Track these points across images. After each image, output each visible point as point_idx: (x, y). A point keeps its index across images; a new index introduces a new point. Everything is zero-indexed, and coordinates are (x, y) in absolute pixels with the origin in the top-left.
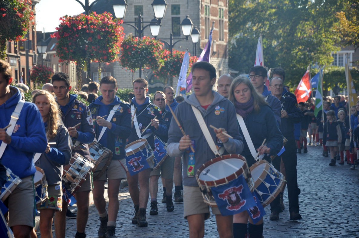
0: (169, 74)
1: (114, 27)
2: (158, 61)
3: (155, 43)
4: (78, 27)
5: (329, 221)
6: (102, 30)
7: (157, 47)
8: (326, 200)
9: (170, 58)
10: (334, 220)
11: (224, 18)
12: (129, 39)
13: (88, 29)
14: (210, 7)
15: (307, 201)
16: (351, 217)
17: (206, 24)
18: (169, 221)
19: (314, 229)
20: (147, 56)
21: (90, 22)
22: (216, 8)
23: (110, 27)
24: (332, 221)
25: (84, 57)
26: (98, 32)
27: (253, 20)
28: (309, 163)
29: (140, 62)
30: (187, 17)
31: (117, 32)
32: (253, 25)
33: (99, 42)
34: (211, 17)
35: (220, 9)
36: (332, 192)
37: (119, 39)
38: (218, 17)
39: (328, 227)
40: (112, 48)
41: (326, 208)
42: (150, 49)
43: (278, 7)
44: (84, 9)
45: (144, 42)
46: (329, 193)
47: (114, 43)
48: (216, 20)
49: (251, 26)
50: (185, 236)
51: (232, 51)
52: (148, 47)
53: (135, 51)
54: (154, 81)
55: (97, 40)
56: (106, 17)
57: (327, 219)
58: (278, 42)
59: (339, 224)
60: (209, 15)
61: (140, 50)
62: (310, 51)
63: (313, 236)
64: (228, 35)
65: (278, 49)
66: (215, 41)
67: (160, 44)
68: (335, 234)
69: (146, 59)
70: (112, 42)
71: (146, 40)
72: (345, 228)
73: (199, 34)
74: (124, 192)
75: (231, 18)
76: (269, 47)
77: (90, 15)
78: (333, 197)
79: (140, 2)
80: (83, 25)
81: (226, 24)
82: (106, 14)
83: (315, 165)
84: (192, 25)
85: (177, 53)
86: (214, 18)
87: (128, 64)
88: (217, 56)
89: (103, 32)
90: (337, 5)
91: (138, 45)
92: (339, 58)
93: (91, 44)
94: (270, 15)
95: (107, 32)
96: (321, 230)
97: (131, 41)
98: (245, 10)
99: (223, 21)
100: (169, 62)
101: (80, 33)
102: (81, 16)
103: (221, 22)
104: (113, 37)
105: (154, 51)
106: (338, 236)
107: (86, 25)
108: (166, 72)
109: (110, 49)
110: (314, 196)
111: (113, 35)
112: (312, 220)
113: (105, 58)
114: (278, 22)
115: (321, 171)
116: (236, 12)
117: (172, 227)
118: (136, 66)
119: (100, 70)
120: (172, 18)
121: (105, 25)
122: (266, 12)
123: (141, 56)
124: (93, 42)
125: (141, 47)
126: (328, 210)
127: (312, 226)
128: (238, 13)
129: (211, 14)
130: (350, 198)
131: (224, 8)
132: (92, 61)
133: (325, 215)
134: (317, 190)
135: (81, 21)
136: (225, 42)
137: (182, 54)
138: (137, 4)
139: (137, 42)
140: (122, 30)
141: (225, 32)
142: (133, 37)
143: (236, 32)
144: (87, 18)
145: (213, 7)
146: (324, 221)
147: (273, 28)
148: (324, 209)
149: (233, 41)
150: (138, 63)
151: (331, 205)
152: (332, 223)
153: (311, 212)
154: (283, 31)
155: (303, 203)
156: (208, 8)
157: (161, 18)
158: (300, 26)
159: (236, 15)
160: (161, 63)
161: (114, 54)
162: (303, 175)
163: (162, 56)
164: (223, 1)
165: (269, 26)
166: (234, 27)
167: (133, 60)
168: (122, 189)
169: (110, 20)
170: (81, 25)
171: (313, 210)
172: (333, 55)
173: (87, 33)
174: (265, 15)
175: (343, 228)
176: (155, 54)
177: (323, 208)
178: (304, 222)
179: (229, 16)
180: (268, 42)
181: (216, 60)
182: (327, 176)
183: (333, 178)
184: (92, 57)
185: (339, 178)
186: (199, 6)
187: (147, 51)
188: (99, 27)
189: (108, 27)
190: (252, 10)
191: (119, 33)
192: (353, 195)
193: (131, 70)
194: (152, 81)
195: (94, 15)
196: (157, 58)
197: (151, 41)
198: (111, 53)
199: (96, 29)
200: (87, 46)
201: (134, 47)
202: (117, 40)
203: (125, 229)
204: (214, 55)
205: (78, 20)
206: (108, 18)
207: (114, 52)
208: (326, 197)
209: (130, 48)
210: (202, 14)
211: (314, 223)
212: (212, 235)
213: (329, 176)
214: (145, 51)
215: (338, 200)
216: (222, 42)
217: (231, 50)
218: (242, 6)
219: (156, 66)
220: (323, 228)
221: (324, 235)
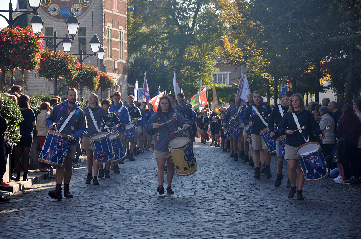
0: (79, 85)
1: (35, 40)
2: (72, 72)
3: (68, 56)
4: (3, 38)
5: (230, 203)
6: (24, 42)
7: (71, 60)
8: (223, 187)
9: (81, 71)
10: (233, 202)
11: (124, 40)
12: (46, 52)
13: (12, 41)
14: (112, 30)
15: (208, 188)
16: (247, 200)
17: (108, 44)
18: (92, 204)
19: (218, 209)
20: (62, 67)
21: (14, 34)
22: (117, 31)
23: (32, 39)
24: (232, 203)
25: (8, 65)
26: (22, 44)
27: (148, 43)
28: (202, 160)
29: (56, 73)
30: (95, 36)
31: (38, 44)
32: (148, 47)
33: (22, 52)
34: (113, 39)
35: (120, 32)
36: (227, 182)
37: (40, 50)
38: (119, 39)
39: (230, 207)
40: (34, 57)
41: (224, 194)
42: (65, 61)
43: (169, 33)
44: (8, 23)
45: (59, 56)
46: (225, 182)
47: (36, 53)
48: (117, 42)
49: (146, 48)
50: (109, 215)
51: (130, 69)
52: (63, 59)
53: (51, 63)
54: (62, 93)
55: (20, 51)
56: (28, 30)
57: (228, 202)
58: (169, 62)
59: (239, 205)
60: (111, 37)
61: (55, 62)
62: (196, 71)
63: (219, 214)
64: (127, 54)
65: (169, 68)
66: (116, 59)
67: (73, 57)
68: (237, 213)
69: (61, 70)
70: (33, 53)
71: (60, 54)
72: (243, 208)
73: (104, 52)
74: (46, 183)
75: (130, 40)
76: (162, 66)
77: (14, 29)
78: (228, 186)
79: (51, 24)
80: (7, 37)
81: (126, 46)
82: (28, 28)
83: (208, 162)
84: (99, 43)
85: (87, 67)
86: (116, 40)
87: (45, 74)
88: (118, 72)
89: (26, 43)
90: (217, 33)
91: (54, 58)
92: (219, 78)
93: (14, 53)
94: (163, 39)
95: (29, 44)
96: (224, 210)
97: (48, 54)
98: (142, 34)
99: (123, 43)
100: (80, 74)
101: (5, 44)
102: (5, 29)
103: (121, 43)
104: (35, 48)
105: (68, 63)
106: (240, 214)
107: (10, 37)
108: (77, 83)
109: (32, 59)
110: (212, 185)
111: (35, 47)
112: (215, 203)
113: (27, 66)
114: (169, 45)
115: (214, 167)
116: (133, 36)
117: (96, 208)
118: (52, 76)
119: (24, 77)
120: (79, 38)
121: (27, 38)
122: (159, 36)
123: (56, 67)
124: (16, 52)
125: (56, 59)
126: (227, 195)
127: (217, 207)
128: (136, 36)
129: (113, 36)
130: (242, 186)
131: (124, 32)
132: (15, 69)
133: (225, 198)
134: (214, 180)
135: (5, 33)
136: (125, 60)
137: (90, 68)
138: (48, 26)
139: (53, 55)
140: (43, 42)
141: (125, 52)
142: (49, 51)
143: (134, 53)
144: (11, 31)
145: (114, 31)
146: (225, 203)
147: (164, 50)
148: (223, 195)
149: (132, 60)
150: (54, 73)
151: (228, 191)
152: (232, 204)
153: (213, 197)
154: (173, 53)
155: (205, 190)
156: (110, 30)
157: (74, 35)
158: (187, 49)
159: (133, 38)
160: (75, 74)
161: (35, 63)
162: (200, 169)
163: (75, 67)
164: (123, 26)
165: (162, 49)
166: (132, 48)
167: (49, 71)
168: (43, 181)
169: (32, 33)
170: (6, 37)
171: (214, 195)
172: (214, 75)
173: (11, 44)
174: (158, 39)
175: (242, 208)
176: (69, 66)
177: (222, 193)
178: (209, 204)
179: (128, 39)
180: (161, 61)
181: (117, 76)
182: (220, 170)
183: (225, 172)
184: (15, 65)
185: (230, 171)
186: (102, 29)
187: (61, 63)
188: (22, 39)
189: (30, 39)
190: (147, 35)
191: (41, 45)
192: (244, 184)
193: (48, 80)
194: (61, 93)
195: (17, 28)
196: (71, 69)
197: (65, 55)
198: (33, 62)
199: (19, 41)
200: (11, 55)
201: (51, 60)
202: (38, 51)
203: (54, 210)
204: (115, 72)
205: (3, 32)
206: (30, 32)
207: (36, 61)
208: (223, 186)
209: (47, 61)
210: (105, 36)
211: (218, 204)
212: (133, 214)
213: (221, 170)
214: (60, 63)
215: (233, 188)
216: (123, 60)
217: (130, 67)
218: (139, 30)
219: (70, 76)
220: (226, 208)
221: (228, 213)
